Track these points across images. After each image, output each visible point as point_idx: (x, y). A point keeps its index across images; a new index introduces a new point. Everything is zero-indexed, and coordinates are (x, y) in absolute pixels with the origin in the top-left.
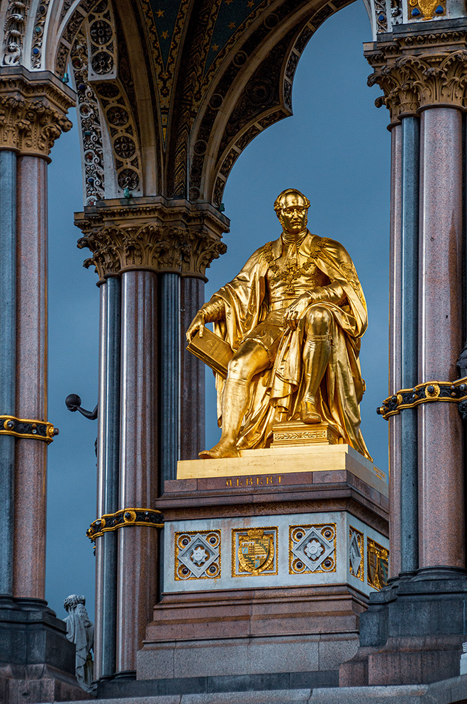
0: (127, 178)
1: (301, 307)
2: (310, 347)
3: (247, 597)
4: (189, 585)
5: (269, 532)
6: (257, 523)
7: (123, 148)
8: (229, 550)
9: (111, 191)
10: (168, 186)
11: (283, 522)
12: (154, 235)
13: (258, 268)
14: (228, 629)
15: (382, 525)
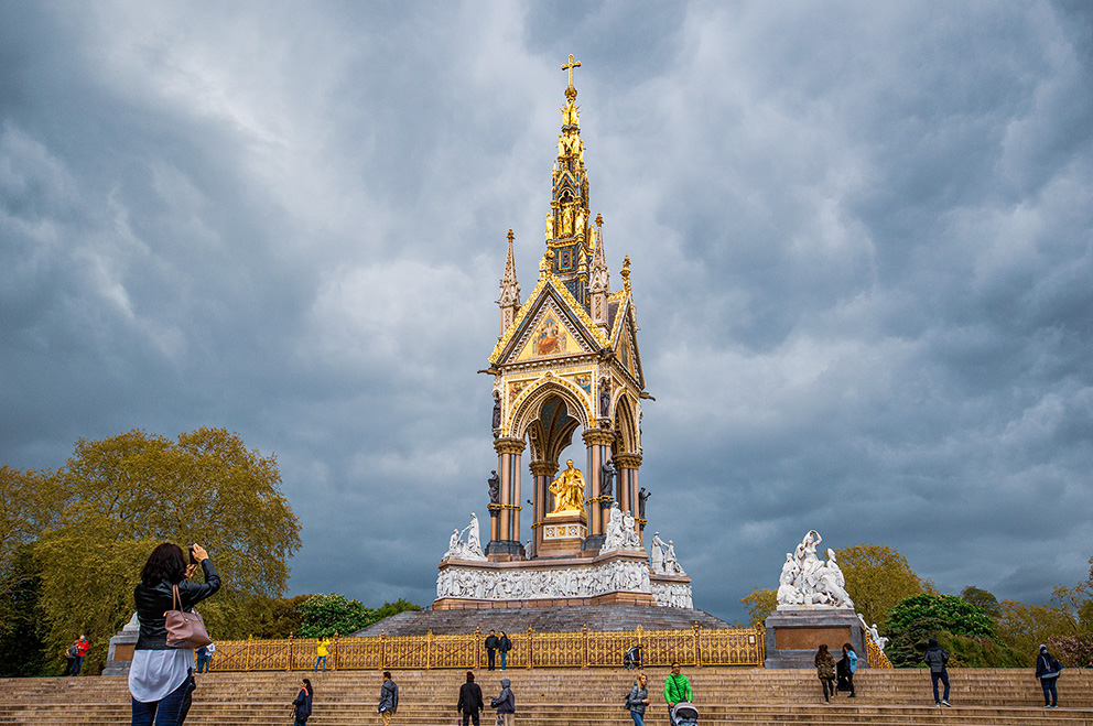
1: (571, 483)
3: (560, 541)
4: (549, 538)
5: (564, 527)
6: (561, 526)
8: (556, 531)
10: (547, 459)
11: (567, 526)
12: (544, 468)
13: (564, 475)
14: (556, 547)
15: (585, 525)
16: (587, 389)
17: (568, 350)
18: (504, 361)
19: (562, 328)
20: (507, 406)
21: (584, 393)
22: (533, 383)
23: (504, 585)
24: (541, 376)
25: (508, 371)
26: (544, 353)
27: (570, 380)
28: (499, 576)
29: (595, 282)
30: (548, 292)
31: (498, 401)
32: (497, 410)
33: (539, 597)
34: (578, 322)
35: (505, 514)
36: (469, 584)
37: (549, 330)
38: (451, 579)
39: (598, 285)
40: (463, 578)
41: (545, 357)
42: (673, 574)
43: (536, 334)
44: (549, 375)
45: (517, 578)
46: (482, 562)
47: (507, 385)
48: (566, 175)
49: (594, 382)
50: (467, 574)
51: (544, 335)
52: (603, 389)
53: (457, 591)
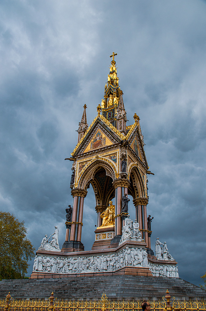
0: (99, 203)
2: (111, 215)
3: (103, 241)
4: (97, 240)
5: (105, 234)
6: (104, 233)
7: (99, 201)
8: (102, 236)
9: (98, 205)
10: (103, 204)
11: (107, 233)
12: (101, 208)
14: (101, 245)
16: (115, 161)
17: (106, 145)
18: (77, 154)
19: (104, 136)
20: (77, 174)
21: (113, 163)
22: (90, 162)
23: (69, 266)
24: (94, 158)
25: (79, 158)
26: (96, 147)
27: (107, 158)
28: (66, 260)
29: (119, 115)
30: (98, 122)
31: (74, 173)
32: (73, 176)
33: (86, 273)
34: (111, 131)
35: (73, 227)
36: (48, 264)
37: (98, 138)
38: (38, 261)
39: (120, 116)
40: (45, 261)
41: (95, 149)
42: (167, 259)
43: (92, 140)
44: (97, 157)
45: (76, 261)
46: (57, 252)
47: (78, 165)
48: (110, 86)
49: (118, 157)
50: (48, 258)
51: (96, 140)
52: (123, 160)
53: (40, 268)
